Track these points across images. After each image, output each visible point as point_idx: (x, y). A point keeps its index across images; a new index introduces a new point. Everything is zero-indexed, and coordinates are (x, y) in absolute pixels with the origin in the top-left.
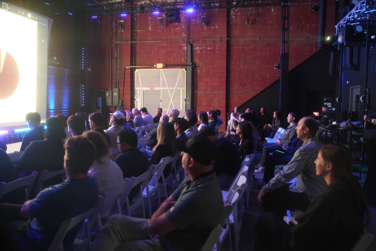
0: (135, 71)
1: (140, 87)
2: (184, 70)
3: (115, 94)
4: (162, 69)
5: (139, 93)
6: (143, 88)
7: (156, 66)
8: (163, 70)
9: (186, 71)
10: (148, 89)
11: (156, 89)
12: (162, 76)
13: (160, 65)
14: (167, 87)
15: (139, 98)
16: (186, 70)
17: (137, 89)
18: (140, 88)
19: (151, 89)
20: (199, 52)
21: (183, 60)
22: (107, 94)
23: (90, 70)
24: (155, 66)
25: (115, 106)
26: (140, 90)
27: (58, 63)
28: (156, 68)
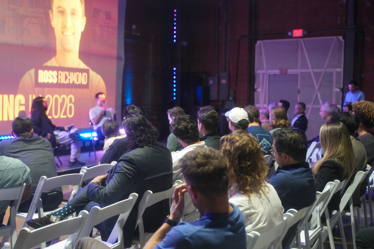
0: (256, 43)
1: (263, 69)
2: (341, 38)
3: (224, 81)
4: (301, 40)
5: (261, 80)
6: (268, 71)
7: (292, 33)
8: (304, 41)
9: (343, 41)
10: (277, 72)
11: (290, 71)
12: (302, 50)
13: (298, 33)
14: (308, 68)
15: (261, 87)
16: (344, 38)
17: (259, 74)
18: (264, 72)
19: (281, 72)
20: (370, 5)
21: (339, 22)
22: (211, 82)
23: (185, 43)
24: (290, 34)
25: (224, 101)
26: (264, 74)
27: (138, 34)
28: (291, 37)
